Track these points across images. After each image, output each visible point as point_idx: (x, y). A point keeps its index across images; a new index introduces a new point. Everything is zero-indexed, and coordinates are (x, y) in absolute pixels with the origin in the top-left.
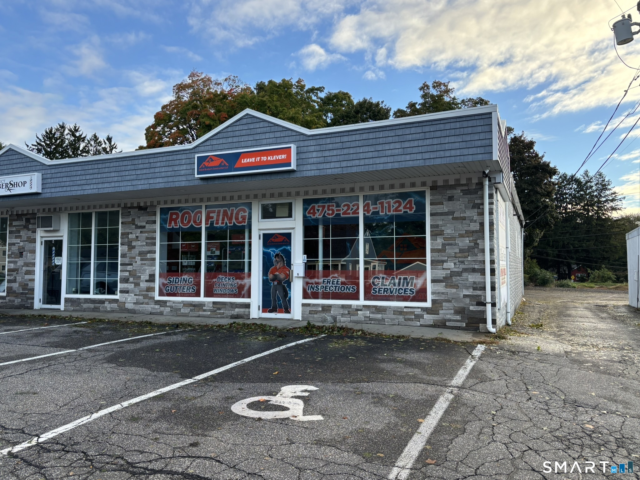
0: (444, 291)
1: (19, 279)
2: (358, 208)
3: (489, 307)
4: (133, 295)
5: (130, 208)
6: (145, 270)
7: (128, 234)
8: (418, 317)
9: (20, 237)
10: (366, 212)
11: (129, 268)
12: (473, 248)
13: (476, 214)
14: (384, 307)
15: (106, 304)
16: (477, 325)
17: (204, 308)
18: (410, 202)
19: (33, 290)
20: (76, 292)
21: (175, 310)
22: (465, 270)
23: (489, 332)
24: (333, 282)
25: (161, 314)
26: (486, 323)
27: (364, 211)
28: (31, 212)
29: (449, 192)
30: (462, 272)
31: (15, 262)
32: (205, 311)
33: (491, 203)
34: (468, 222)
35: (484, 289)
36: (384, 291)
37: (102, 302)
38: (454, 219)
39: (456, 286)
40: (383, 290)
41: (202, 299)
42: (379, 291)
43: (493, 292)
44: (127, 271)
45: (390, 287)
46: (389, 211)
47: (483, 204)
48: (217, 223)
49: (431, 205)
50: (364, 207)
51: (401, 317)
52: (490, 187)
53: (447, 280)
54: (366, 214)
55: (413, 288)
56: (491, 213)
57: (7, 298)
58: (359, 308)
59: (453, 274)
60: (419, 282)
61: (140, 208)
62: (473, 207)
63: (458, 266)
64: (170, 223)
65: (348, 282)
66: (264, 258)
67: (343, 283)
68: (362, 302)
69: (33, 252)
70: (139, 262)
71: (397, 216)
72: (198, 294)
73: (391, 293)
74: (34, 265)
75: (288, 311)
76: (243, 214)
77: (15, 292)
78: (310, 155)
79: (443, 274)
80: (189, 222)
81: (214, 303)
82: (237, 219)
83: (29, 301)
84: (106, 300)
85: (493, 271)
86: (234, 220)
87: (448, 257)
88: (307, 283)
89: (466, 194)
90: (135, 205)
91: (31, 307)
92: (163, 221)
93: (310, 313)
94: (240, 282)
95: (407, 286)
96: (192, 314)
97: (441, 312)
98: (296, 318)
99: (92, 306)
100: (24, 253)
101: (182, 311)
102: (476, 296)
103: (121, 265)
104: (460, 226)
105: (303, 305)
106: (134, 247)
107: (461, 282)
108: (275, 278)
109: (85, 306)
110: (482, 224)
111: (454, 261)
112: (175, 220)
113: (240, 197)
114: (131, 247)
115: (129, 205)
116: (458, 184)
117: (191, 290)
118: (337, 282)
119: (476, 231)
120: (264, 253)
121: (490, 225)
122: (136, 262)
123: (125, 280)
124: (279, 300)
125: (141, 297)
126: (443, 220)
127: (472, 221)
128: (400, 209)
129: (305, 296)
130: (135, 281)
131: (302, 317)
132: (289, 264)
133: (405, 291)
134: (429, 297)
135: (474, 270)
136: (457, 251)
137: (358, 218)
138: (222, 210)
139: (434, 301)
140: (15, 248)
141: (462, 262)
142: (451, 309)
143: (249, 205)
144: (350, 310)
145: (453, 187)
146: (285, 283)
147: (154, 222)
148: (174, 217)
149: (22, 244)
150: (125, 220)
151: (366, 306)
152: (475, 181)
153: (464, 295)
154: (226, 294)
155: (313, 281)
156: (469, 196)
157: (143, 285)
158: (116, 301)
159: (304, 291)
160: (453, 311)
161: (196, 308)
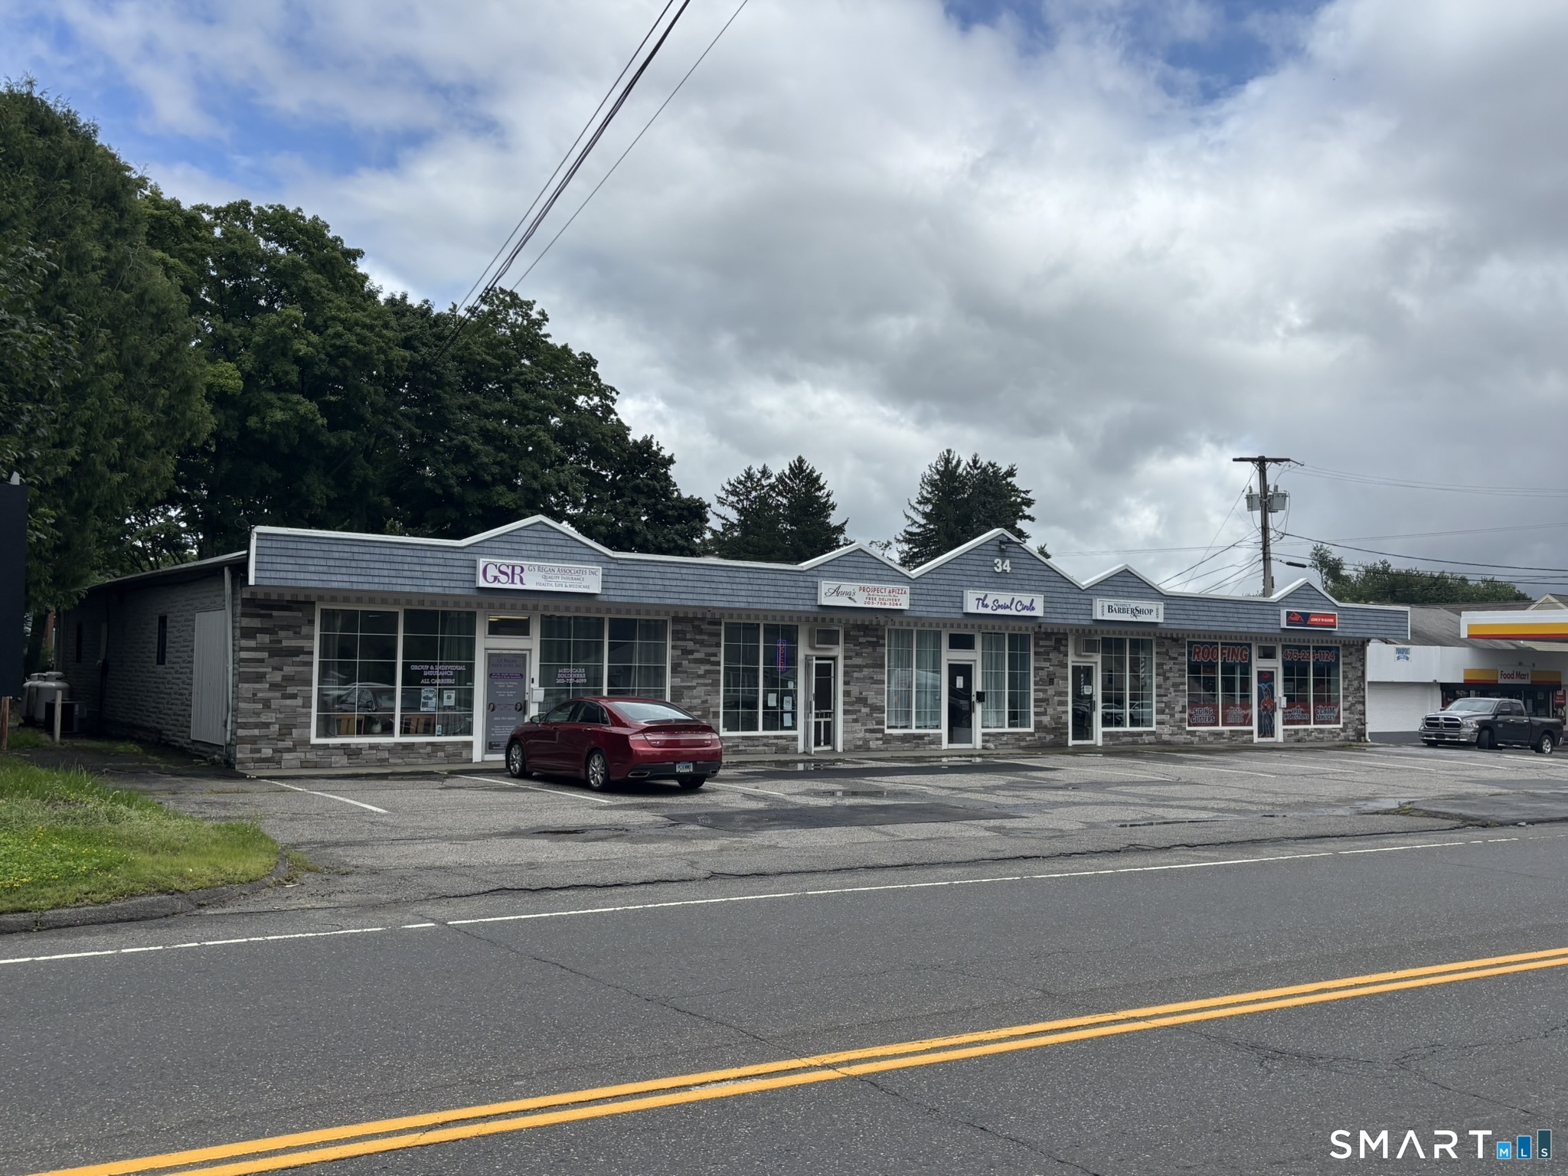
0: (1349, 716)
1: (1050, 711)
2: (1309, 655)
4: (1168, 726)
5: (1164, 638)
6: (1178, 702)
7: (1163, 664)
9: (1049, 660)
10: (1313, 659)
11: (1165, 699)
12: (1359, 687)
13: (1360, 665)
14: (1323, 729)
15: (1144, 737)
16: (1361, 738)
17: (1224, 736)
18: (1333, 654)
19: (1067, 723)
20: (1111, 726)
21: (1203, 739)
23: (1368, 742)
24: (1297, 711)
25: (1193, 743)
26: (1365, 736)
27: (1312, 657)
28: (1062, 631)
29: (1350, 650)
30: (1355, 703)
31: (1044, 691)
32: (1224, 738)
34: (1357, 670)
35: (1364, 714)
37: (1140, 734)
38: (1352, 667)
39: (1353, 713)
44: (1163, 702)
46: (1324, 659)
47: (1363, 659)
48: (1228, 659)
49: (1343, 657)
51: (1331, 735)
53: (1350, 709)
55: (1334, 715)
57: (1037, 734)
58: (1312, 730)
59: (1352, 705)
60: (1336, 710)
61: (1172, 639)
62: (1359, 661)
63: (1353, 699)
64: (1195, 657)
65: (1305, 711)
67: (1302, 712)
68: (1313, 726)
69: (1066, 679)
70: (1172, 693)
71: (1327, 663)
72: (1216, 724)
74: (1066, 694)
75: (1273, 735)
76: (1245, 652)
77: (1046, 728)
79: (1347, 705)
80: (1208, 656)
81: (1231, 731)
82: (1241, 656)
83: (1064, 737)
84: (1143, 732)
86: (1239, 658)
87: (1350, 693)
88: (1285, 712)
89: (1357, 652)
90: (1169, 636)
91: (1065, 745)
92: (1190, 653)
93: (1288, 737)
94: (1244, 712)
96: (1215, 741)
97: (1347, 730)
99: (1130, 739)
100: (1055, 680)
101: (1208, 740)
102: (1361, 719)
103: (1156, 695)
104: (1354, 673)
105: (1284, 730)
106: (1168, 678)
107: (1355, 710)
109: (1125, 739)
110: (1364, 672)
111: (1352, 696)
112: (1198, 653)
114: (1166, 679)
115: (1163, 636)
116: (1353, 645)
117: (1212, 720)
118: (1299, 711)
119: (1360, 676)
122: (1170, 693)
123: (1159, 712)
124: (1268, 727)
125: (1176, 728)
126: (1348, 668)
127: (1359, 670)
128: (1328, 658)
129: (1284, 724)
130: (1171, 712)
131: (1284, 740)
132: (1273, 697)
135: (1360, 702)
136: (1353, 689)
137: (1310, 662)
138: (1231, 647)
139: (1344, 724)
140: (1044, 674)
141: (1355, 697)
142: (1351, 728)
143: (1250, 646)
144: (1308, 732)
146: (1271, 712)
147: (1184, 654)
148: (1196, 650)
149: (1051, 669)
150: (1159, 650)
151: (1315, 729)
153: (1356, 719)
154: (1236, 723)
157: (1178, 716)
158: (1153, 733)
160: (1352, 730)
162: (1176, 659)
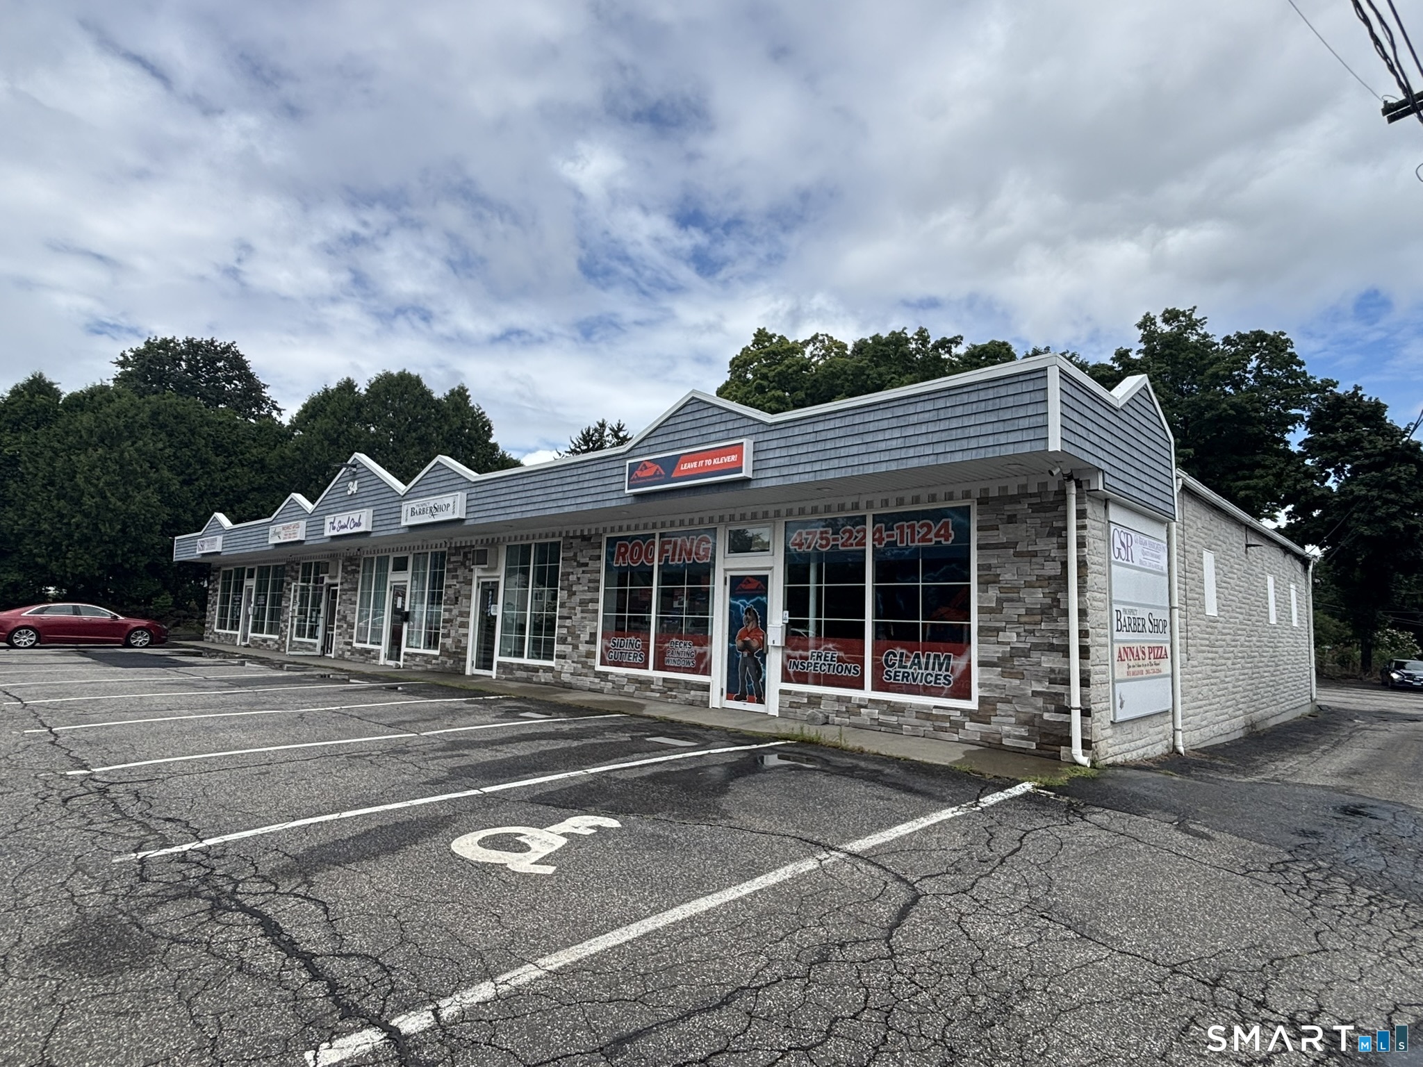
0: (999, 682)
1: (453, 633)
2: (864, 537)
3: (1076, 716)
4: (570, 661)
5: (572, 538)
6: (585, 627)
7: (569, 574)
8: (957, 726)
9: (457, 577)
10: (876, 543)
11: (568, 623)
12: (1051, 607)
13: (1056, 546)
14: (901, 703)
15: (541, 673)
16: (1057, 748)
17: (653, 687)
18: (946, 525)
19: (465, 648)
20: (510, 655)
21: (618, 687)
22: (1035, 647)
23: (1076, 763)
24: (826, 657)
25: (601, 691)
26: (1071, 746)
27: (874, 540)
28: (469, 544)
29: (1009, 509)
30: (1030, 650)
31: (450, 611)
32: (653, 691)
33: (1081, 527)
34: (1041, 560)
35: (1067, 682)
36: (903, 676)
37: (535, 669)
38: (1017, 554)
39: (1020, 676)
40: (901, 674)
41: (650, 673)
42: (895, 676)
43: (1085, 690)
44: (565, 627)
45: (912, 670)
46: (913, 541)
47: (1065, 529)
48: (673, 560)
49: (978, 530)
50: (874, 534)
51: (928, 723)
52: (1079, 499)
53: (1004, 664)
54: (878, 546)
55: (949, 673)
56: (1081, 544)
57: (440, 658)
58: (862, 703)
59: (1015, 653)
60: (959, 664)
61: (584, 538)
62: (1050, 535)
63: (1023, 639)
64: (618, 559)
65: (848, 658)
66: (730, 614)
67: (840, 660)
68: (868, 693)
69: (469, 597)
70: (579, 615)
71: (924, 549)
72: (645, 666)
73: (914, 681)
74: (469, 613)
75: (761, 701)
76: (706, 546)
77: (447, 650)
78: (771, 455)
79: (998, 652)
80: (639, 558)
81: (665, 680)
82: (697, 553)
83: (462, 663)
84: (541, 667)
85: (1084, 652)
86: (693, 556)
87: (1007, 623)
88: (789, 657)
89: (1039, 512)
90: (578, 534)
91: (461, 673)
92: (610, 555)
93: (790, 707)
94: (698, 649)
95: (940, 670)
96: (637, 694)
97: (993, 719)
98: (771, 713)
99: (524, 674)
100: (460, 599)
101: (626, 689)
102: (1056, 694)
103: (560, 618)
104: (1027, 568)
105: (782, 692)
106: (574, 593)
107: (1028, 667)
108: (746, 646)
109: (519, 674)
110: (1065, 565)
111: (1017, 630)
112: (623, 555)
113: (701, 521)
114: (572, 594)
115: (571, 534)
116: (1023, 495)
117: (639, 658)
118: (832, 657)
119: (1055, 578)
120: (731, 606)
121: (1079, 567)
122: (576, 614)
123: (563, 641)
124: (750, 682)
125: (580, 666)
126: (998, 556)
127: (1048, 558)
128: (928, 537)
129: (786, 678)
130: (574, 642)
131: (780, 711)
132: (764, 625)
133: (936, 679)
134: (976, 692)
135: (1052, 648)
136: (1023, 611)
137: (864, 551)
138: (679, 540)
139: (982, 700)
140: (451, 592)
141: (1032, 632)
142: (1011, 716)
143: (713, 533)
144: (849, 705)
145: (1015, 499)
146: (757, 655)
147: (599, 558)
148: (623, 550)
149: (458, 586)
150: (566, 555)
151: (874, 700)
152: (1053, 487)
153: (1033, 692)
154: (680, 667)
155: (798, 653)
156: (1043, 515)
157: (583, 648)
158: (551, 669)
159: (784, 669)
160: (1013, 720)
161: (643, 686)
162: (586, 565)
